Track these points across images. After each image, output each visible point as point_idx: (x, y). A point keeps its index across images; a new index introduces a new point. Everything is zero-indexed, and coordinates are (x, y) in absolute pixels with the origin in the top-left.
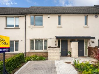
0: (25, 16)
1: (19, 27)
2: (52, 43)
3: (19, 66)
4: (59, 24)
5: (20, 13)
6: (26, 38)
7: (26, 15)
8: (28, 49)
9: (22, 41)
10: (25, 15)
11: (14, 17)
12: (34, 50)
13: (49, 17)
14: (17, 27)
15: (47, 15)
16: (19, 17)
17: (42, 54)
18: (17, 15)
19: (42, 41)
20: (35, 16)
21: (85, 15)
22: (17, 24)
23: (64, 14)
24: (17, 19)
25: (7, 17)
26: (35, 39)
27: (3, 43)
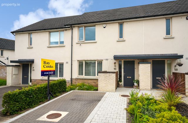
0: (72, 29)
1: (65, 44)
2: (109, 65)
3: (56, 95)
4: (121, 36)
5: (65, 25)
6: (72, 60)
7: (74, 27)
8: (76, 75)
9: (67, 63)
10: (72, 27)
11: (58, 32)
12: (84, 76)
13: (104, 27)
14: (62, 45)
15: (102, 24)
16: (65, 31)
17: (94, 82)
18: (62, 28)
19: (95, 63)
20: (85, 27)
21: (166, 18)
22: (62, 40)
23: (129, 20)
24: (62, 33)
25: (50, 32)
26: (85, 61)
27: (48, 67)
